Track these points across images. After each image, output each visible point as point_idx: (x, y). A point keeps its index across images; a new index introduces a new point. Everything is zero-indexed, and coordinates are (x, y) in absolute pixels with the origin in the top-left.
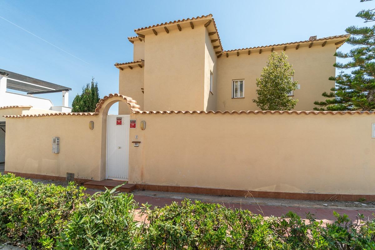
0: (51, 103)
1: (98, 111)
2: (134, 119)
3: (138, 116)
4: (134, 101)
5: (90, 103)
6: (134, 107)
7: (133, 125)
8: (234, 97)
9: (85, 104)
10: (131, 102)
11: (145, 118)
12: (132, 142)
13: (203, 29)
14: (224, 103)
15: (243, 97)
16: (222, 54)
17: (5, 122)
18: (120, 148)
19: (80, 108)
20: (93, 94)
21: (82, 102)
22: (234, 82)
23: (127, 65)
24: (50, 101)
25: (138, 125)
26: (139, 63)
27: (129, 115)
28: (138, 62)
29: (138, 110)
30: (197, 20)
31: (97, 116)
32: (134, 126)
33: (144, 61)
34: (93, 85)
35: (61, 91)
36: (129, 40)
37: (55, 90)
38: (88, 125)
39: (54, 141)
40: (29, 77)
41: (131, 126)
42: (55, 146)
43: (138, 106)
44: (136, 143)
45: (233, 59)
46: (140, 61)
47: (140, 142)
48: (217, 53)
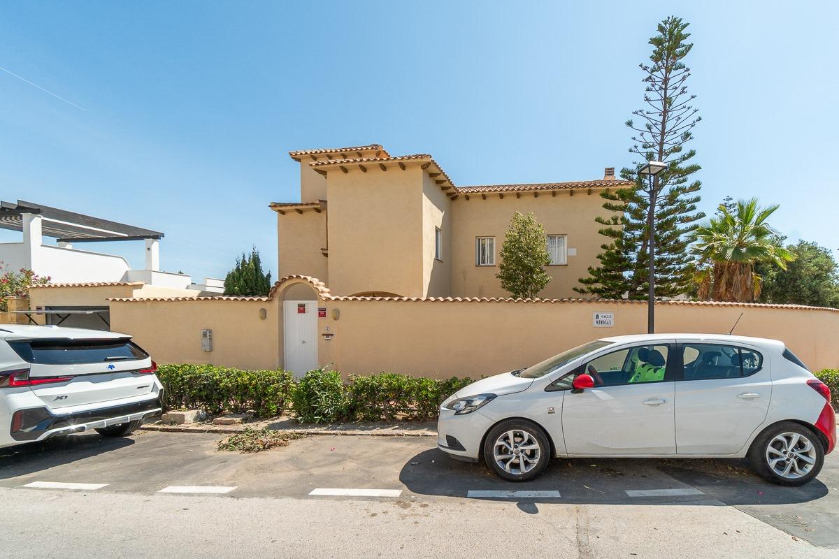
0: (126, 265)
1: (272, 296)
2: (323, 306)
3: (328, 303)
4: (322, 283)
5: (254, 283)
6: (322, 292)
7: (322, 313)
8: (481, 264)
9: (247, 283)
10: (318, 285)
11: (337, 305)
12: (323, 335)
13: (420, 171)
14: (464, 273)
15: (494, 264)
16: (457, 196)
17: (107, 308)
18: (304, 342)
19: (240, 290)
20: (256, 270)
21: (242, 282)
22: (479, 239)
23: (294, 207)
24: (124, 259)
25: (329, 313)
26: (316, 206)
27: (316, 302)
28: (313, 204)
29: (328, 295)
30: (409, 161)
31: (271, 302)
32: (324, 315)
33: (326, 202)
34: (253, 256)
35: (142, 238)
36: (293, 158)
37: (127, 235)
38: (257, 314)
39: (205, 335)
40: (82, 216)
41: (320, 315)
42: (206, 342)
43: (327, 290)
44: (327, 335)
45: (476, 203)
46: (318, 202)
47: (332, 335)
48: (448, 194)
